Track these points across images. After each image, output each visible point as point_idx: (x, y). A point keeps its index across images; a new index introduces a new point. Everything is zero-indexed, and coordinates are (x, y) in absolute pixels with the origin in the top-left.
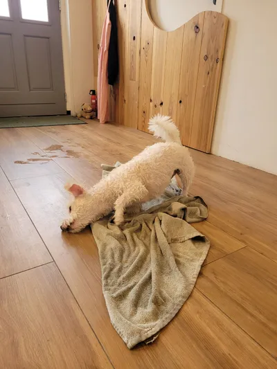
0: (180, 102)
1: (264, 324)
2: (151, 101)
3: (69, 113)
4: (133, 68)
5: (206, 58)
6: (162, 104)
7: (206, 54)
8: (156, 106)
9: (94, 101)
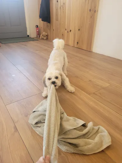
0: (79, 30)
1: (119, 108)
2: (66, 30)
3: (28, 36)
4: (57, 15)
5: (90, 10)
6: (71, 31)
7: (90, 8)
8: (68, 32)
9: (38, 30)
